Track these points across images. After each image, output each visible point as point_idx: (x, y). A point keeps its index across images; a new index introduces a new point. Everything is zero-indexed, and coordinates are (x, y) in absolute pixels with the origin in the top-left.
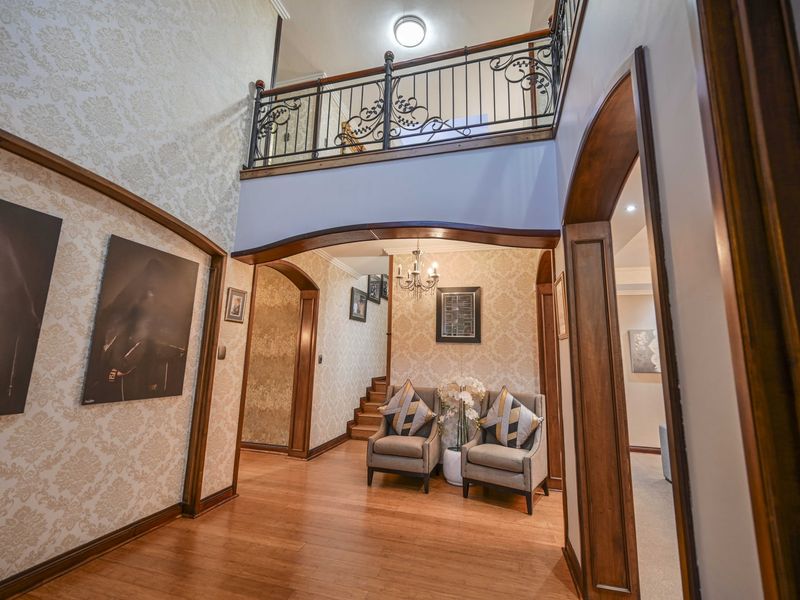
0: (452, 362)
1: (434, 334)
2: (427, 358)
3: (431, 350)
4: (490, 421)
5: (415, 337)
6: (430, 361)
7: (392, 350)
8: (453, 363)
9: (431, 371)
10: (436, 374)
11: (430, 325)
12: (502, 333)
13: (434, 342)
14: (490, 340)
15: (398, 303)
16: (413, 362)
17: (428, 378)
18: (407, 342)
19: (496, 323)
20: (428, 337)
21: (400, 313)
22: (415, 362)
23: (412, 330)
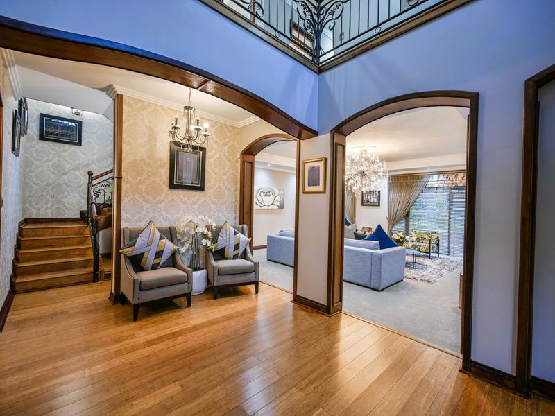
0: (181, 204)
1: (167, 181)
2: (160, 202)
3: (163, 195)
4: (220, 245)
5: (148, 182)
6: (163, 204)
7: (123, 194)
8: (183, 206)
9: (164, 213)
10: (169, 216)
11: (163, 173)
12: (217, 184)
13: (166, 188)
14: (210, 189)
15: (129, 148)
16: (146, 206)
17: (160, 218)
18: (140, 186)
19: (214, 176)
20: (161, 183)
21: (131, 158)
22: (149, 205)
23: (145, 176)
